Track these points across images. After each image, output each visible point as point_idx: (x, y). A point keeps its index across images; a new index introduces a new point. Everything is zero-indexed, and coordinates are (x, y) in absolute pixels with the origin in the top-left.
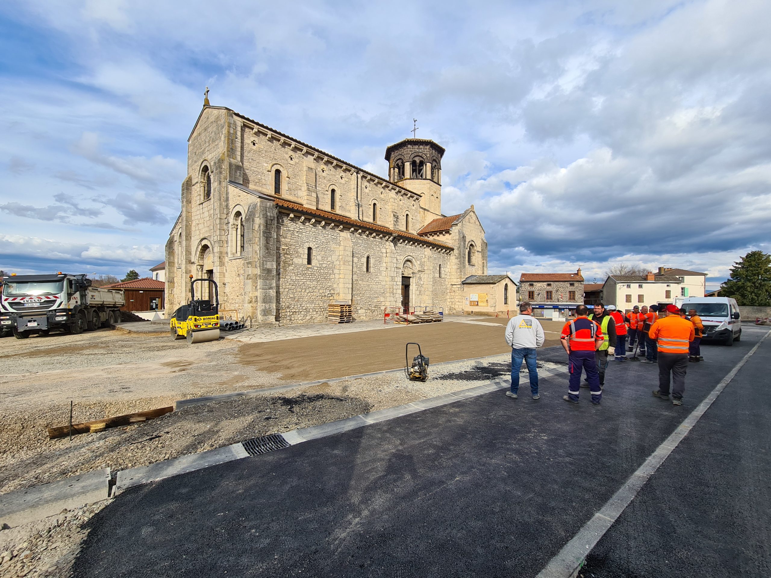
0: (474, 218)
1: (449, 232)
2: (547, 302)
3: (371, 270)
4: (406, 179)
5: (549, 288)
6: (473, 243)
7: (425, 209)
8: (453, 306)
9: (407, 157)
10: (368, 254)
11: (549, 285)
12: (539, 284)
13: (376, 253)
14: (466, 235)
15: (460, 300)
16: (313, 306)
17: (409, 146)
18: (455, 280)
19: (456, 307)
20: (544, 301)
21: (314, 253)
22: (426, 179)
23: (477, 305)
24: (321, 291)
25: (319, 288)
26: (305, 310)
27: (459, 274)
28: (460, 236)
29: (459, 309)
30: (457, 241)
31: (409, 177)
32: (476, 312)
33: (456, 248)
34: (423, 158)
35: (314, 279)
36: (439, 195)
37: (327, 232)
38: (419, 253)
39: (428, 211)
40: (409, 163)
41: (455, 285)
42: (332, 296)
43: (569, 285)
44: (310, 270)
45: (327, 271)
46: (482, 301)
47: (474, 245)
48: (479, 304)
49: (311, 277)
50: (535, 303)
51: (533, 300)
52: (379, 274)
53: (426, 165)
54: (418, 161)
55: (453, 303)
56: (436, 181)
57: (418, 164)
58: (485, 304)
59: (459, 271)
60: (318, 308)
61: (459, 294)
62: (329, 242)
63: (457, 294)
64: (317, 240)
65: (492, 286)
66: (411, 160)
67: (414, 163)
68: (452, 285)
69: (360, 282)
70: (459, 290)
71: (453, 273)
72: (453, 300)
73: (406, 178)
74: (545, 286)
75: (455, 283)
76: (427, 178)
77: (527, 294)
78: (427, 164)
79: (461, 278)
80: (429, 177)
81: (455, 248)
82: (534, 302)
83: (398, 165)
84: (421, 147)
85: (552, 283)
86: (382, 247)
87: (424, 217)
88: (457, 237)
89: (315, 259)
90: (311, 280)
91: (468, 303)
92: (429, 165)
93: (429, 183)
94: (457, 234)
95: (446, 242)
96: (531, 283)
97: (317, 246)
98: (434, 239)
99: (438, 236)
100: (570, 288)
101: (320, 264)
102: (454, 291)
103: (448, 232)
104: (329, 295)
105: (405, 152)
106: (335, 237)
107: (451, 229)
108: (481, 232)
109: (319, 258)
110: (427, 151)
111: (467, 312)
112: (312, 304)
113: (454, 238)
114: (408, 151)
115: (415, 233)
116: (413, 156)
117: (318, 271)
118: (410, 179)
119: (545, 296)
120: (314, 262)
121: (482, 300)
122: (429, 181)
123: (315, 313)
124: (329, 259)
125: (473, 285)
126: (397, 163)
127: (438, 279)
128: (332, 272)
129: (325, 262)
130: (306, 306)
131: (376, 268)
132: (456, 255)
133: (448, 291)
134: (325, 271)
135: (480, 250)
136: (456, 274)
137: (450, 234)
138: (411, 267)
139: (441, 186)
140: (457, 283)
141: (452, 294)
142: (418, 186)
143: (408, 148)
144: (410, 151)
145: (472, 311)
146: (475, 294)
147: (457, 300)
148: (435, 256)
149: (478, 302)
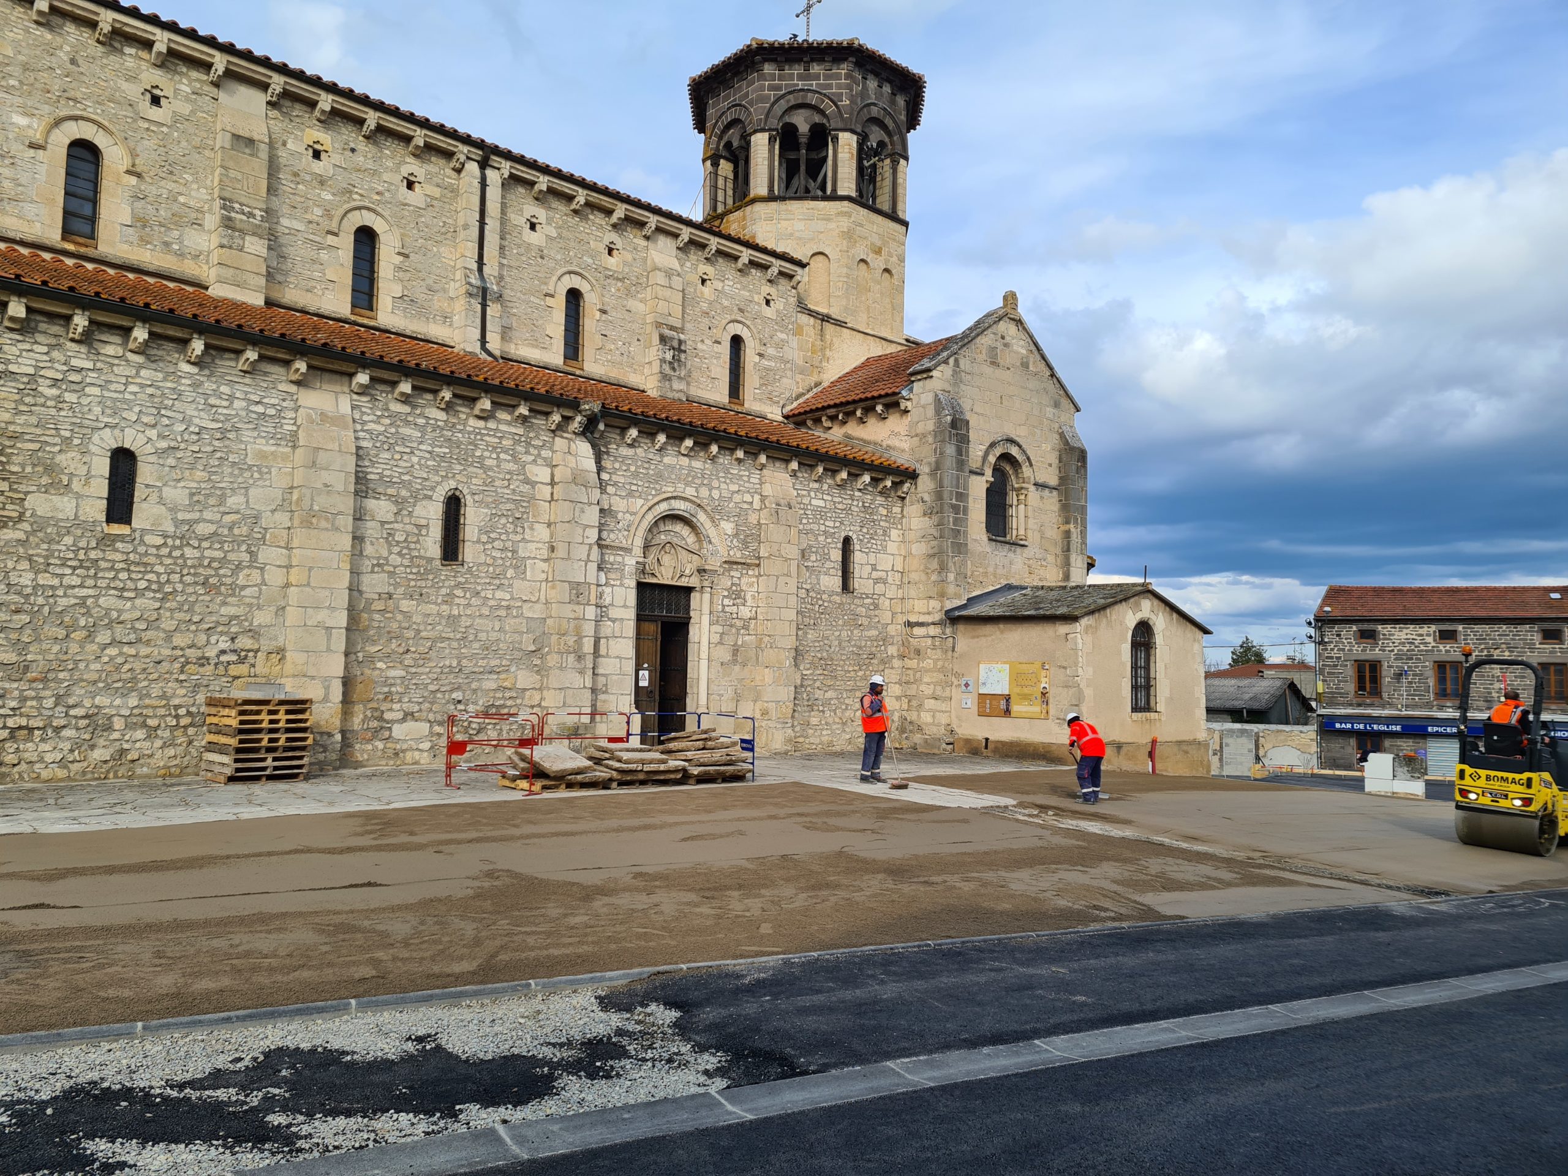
0: (1020, 347)
1: (897, 404)
2: (1441, 708)
3: (469, 552)
4: (754, 201)
5: (1450, 651)
6: (1014, 451)
7: (825, 318)
8: (913, 716)
9: (757, 113)
10: (453, 484)
11: (1447, 636)
12: (1401, 635)
13: (498, 483)
14: (968, 416)
15: (939, 692)
16: (133, 701)
17: (768, 68)
18: (920, 605)
19: (926, 718)
20: (1429, 706)
21: (145, 474)
22: (835, 197)
23: (1007, 712)
24: (178, 640)
25: (168, 624)
26: (83, 723)
27: (934, 577)
28: (939, 422)
29: (934, 729)
30: (930, 439)
31: (763, 191)
32: (1004, 744)
33: (926, 469)
34: (822, 112)
35: (142, 584)
36: (894, 259)
37: (224, 389)
38: (735, 488)
39: (840, 324)
40: (766, 135)
41: (922, 625)
42: (242, 661)
43: (1537, 638)
44: (119, 545)
45: (218, 554)
46: (1025, 697)
47: (1020, 457)
48: (1015, 708)
49: (123, 575)
50: (1386, 712)
51: (1376, 701)
52: (510, 573)
53: (835, 139)
54: (803, 128)
55: (914, 703)
56: (886, 207)
57: (803, 140)
58: (1036, 709)
59: (935, 564)
60: (162, 711)
61: (936, 661)
62: (238, 430)
63: (928, 663)
64: (166, 421)
65: (1062, 629)
66: (774, 123)
67: (787, 137)
68: (910, 625)
69: (406, 605)
70: (934, 648)
71: (914, 576)
72: (912, 690)
73: (752, 194)
74: (1430, 639)
75: (922, 619)
76: (840, 193)
77: (1350, 671)
78: (841, 135)
79: (942, 595)
80: (847, 184)
81: (924, 470)
82: (1383, 707)
83: (729, 145)
84: (816, 68)
85: (1460, 628)
86: (525, 458)
87: (822, 349)
88: (930, 426)
89: (154, 498)
90: (123, 589)
91: (971, 702)
92: (847, 143)
93: (848, 215)
94: (931, 411)
95: (889, 447)
96: (1365, 626)
97: (164, 444)
98: (848, 436)
99: (862, 421)
100: (1543, 650)
101: (177, 523)
102: (918, 652)
103: (893, 404)
104: (224, 658)
105: (754, 91)
106: (272, 412)
107: (904, 393)
108: (1056, 405)
109: (176, 494)
110: (839, 86)
111: (968, 741)
112: (123, 695)
113: (921, 428)
114: (762, 88)
115: (775, 414)
116: (783, 105)
117: (165, 551)
118: (771, 198)
119: (1431, 682)
120: (144, 513)
121: (1026, 691)
122: (846, 203)
123: (140, 734)
124: (235, 501)
125: (988, 629)
126: (725, 139)
127: (837, 599)
128: (246, 557)
129: (207, 515)
130: (87, 703)
131: (496, 544)
132: (927, 497)
133: (892, 650)
134: (207, 553)
135: (1053, 481)
136: (924, 577)
137: (906, 411)
138: (695, 547)
139: (905, 224)
140: (928, 619)
141: (909, 663)
142: (799, 226)
143: (763, 77)
144: (771, 88)
145: (987, 739)
146: (999, 666)
147: (928, 690)
148: (821, 503)
149: (1008, 699)
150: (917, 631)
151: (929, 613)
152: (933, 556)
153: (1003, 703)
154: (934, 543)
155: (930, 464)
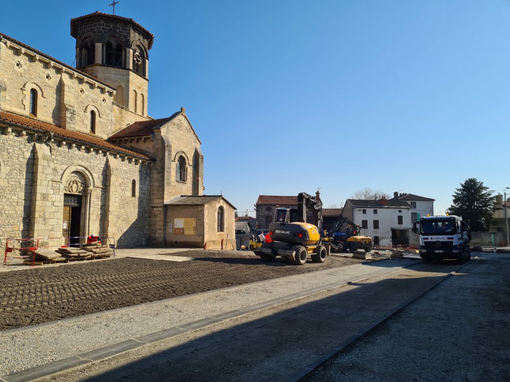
0: (185, 124)
1: (149, 138)
4: (97, 65)
6: (184, 155)
7: (122, 108)
8: (153, 235)
9: (98, 36)
13: (13, 158)
14: (172, 144)
15: (162, 227)
17: (102, 22)
18: (156, 201)
19: (157, 235)
22: (124, 69)
23: (183, 233)
27: (161, 193)
28: (163, 145)
29: (160, 239)
30: (160, 150)
31: (100, 62)
32: (182, 242)
36: (144, 91)
38: (98, 162)
39: (127, 110)
40: (101, 44)
41: (157, 207)
46: (188, 228)
47: (186, 158)
48: (185, 232)
53: (125, 50)
54: (114, 44)
55: (153, 231)
57: (114, 48)
58: (192, 232)
61: (161, 218)
63: (158, 219)
66: (104, 40)
67: (108, 47)
68: (153, 207)
70: (160, 214)
71: (154, 192)
72: (153, 227)
73: (96, 62)
75: (156, 205)
76: (127, 67)
77: (265, 219)
79: (163, 198)
83: (86, 44)
84: (118, 25)
87: (121, 117)
88: (160, 146)
91: (172, 230)
92: (130, 51)
93: (130, 75)
94: (160, 142)
95: (146, 151)
96: (269, 206)
98: (132, 147)
99: (138, 142)
102: (155, 216)
103: (147, 138)
105: (97, 28)
107: (151, 135)
108: (195, 142)
110: (127, 33)
111: (170, 242)
113: (157, 147)
114: (100, 28)
115: (105, 137)
116: (107, 35)
118: (103, 65)
122: (129, 71)
125: (178, 208)
126: (85, 42)
127: (130, 199)
132: (158, 168)
133: (147, 215)
135: (192, 164)
136: (157, 192)
137: (152, 141)
140: (159, 205)
141: (152, 219)
142: (113, 76)
143: (100, 25)
144: (103, 29)
145: (176, 242)
146: (181, 219)
147: (158, 227)
148: (126, 168)
149: (183, 229)
150: (155, 209)
151: (159, 204)
152: (160, 186)
153: (182, 230)
154: (161, 182)
155: (159, 158)
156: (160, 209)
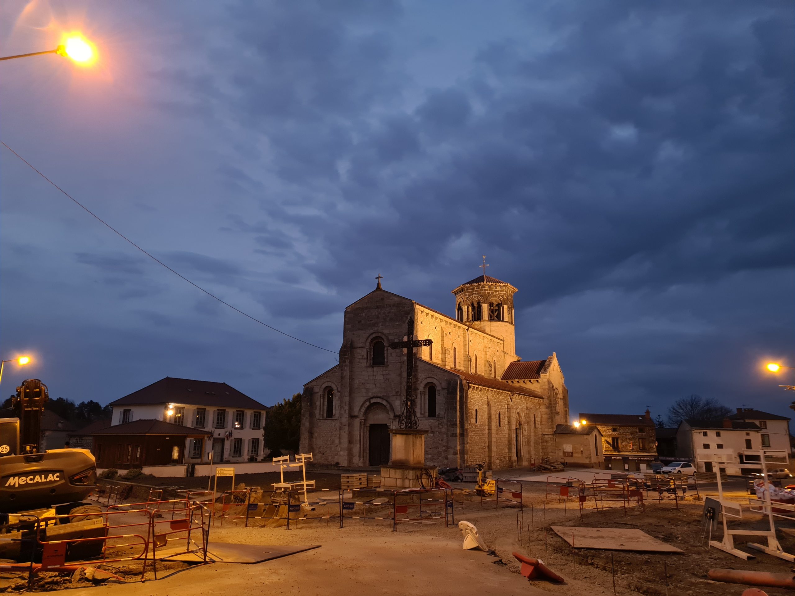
2: (615, 451)
4: (484, 320)
5: (615, 434)
8: (546, 457)
9: (484, 299)
10: (499, 410)
11: (615, 430)
12: (603, 429)
13: (503, 409)
15: (553, 451)
16: (478, 456)
17: (487, 288)
18: (546, 430)
19: (550, 457)
20: (611, 451)
21: (478, 413)
22: (504, 321)
23: (572, 456)
27: (550, 423)
28: (549, 387)
30: (547, 390)
34: (500, 300)
40: (487, 304)
43: (638, 431)
44: (477, 427)
46: (577, 453)
48: (574, 455)
49: (477, 433)
52: (504, 428)
53: (503, 306)
54: (495, 303)
55: (546, 454)
57: (495, 306)
58: (580, 455)
59: (550, 420)
61: (551, 444)
63: (549, 444)
64: (479, 404)
65: (586, 437)
66: (489, 301)
67: (491, 305)
68: (544, 435)
69: (496, 436)
70: (551, 440)
71: (544, 423)
72: (545, 451)
73: (483, 318)
74: (611, 431)
75: (547, 433)
79: (553, 428)
80: (506, 319)
81: (545, 397)
83: (472, 304)
85: (618, 428)
86: (505, 403)
88: (547, 387)
91: (561, 454)
92: (505, 307)
93: (507, 326)
94: (547, 383)
95: (534, 390)
97: (479, 408)
99: (526, 383)
100: (639, 434)
101: (480, 422)
103: (536, 381)
104: (484, 448)
105: (482, 293)
107: (540, 378)
109: (480, 417)
111: (562, 463)
113: (544, 387)
114: (485, 293)
115: (500, 378)
116: (490, 297)
118: (488, 320)
119: (612, 444)
121: (577, 451)
122: (506, 323)
124: (484, 417)
125: (565, 436)
126: (472, 302)
128: (485, 428)
129: (482, 420)
130: (475, 457)
131: (503, 422)
132: (547, 404)
133: (540, 441)
134: (482, 428)
136: (546, 423)
137: (539, 383)
140: (549, 433)
141: (544, 444)
142: (496, 328)
143: (485, 290)
144: (488, 293)
146: (569, 445)
147: (550, 451)
150: (546, 436)
151: (549, 432)
153: (571, 454)
154: (549, 415)
155: (547, 396)
156: (550, 436)
